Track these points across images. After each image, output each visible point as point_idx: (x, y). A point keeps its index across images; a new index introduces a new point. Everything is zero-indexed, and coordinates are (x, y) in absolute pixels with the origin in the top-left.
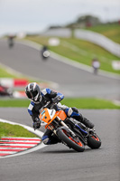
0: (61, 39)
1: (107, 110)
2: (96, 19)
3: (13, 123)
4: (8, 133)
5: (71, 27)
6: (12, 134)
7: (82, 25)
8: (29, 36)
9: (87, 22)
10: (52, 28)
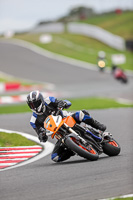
0: (54, 35)
1: (111, 110)
2: (90, 10)
3: (10, 132)
4: (5, 143)
5: (63, 20)
6: (10, 143)
7: (76, 18)
8: (17, 34)
9: (81, 14)
10: (42, 23)
